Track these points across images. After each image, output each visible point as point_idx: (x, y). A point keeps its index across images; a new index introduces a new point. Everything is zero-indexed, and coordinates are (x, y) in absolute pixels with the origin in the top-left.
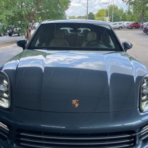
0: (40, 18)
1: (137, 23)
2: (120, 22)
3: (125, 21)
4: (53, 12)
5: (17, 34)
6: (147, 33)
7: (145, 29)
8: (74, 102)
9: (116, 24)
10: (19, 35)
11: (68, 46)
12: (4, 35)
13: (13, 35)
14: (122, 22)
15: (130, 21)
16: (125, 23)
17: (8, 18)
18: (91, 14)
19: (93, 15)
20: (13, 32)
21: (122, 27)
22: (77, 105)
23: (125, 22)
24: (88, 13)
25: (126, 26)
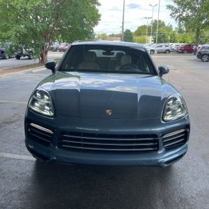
0: (60, 36)
1: (190, 46)
2: (167, 44)
3: (174, 42)
4: (77, 29)
5: (27, 57)
6: (201, 58)
7: (199, 53)
8: (108, 111)
9: (161, 46)
10: (30, 59)
11: (99, 68)
12: (10, 58)
13: (22, 58)
14: (170, 44)
15: (181, 42)
16: (174, 46)
17: (18, 35)
18: (128, 31)
19: (131, 34)
20: (22, 53)
21: (169, 51)
22: (110, 114)
23: (174, 44)
24: (124, 31)
25: (175, 49)
